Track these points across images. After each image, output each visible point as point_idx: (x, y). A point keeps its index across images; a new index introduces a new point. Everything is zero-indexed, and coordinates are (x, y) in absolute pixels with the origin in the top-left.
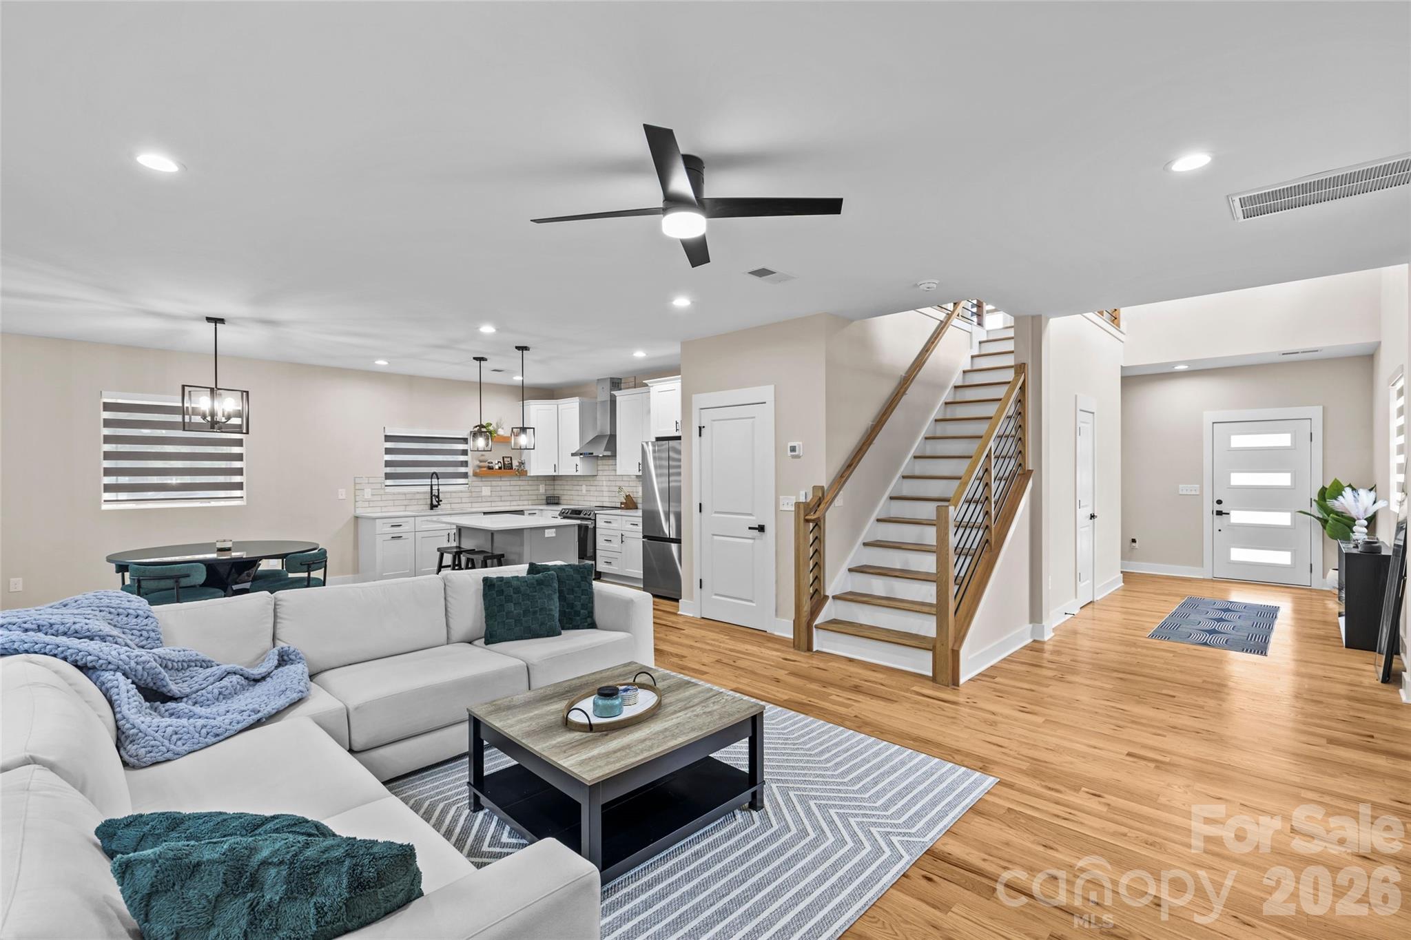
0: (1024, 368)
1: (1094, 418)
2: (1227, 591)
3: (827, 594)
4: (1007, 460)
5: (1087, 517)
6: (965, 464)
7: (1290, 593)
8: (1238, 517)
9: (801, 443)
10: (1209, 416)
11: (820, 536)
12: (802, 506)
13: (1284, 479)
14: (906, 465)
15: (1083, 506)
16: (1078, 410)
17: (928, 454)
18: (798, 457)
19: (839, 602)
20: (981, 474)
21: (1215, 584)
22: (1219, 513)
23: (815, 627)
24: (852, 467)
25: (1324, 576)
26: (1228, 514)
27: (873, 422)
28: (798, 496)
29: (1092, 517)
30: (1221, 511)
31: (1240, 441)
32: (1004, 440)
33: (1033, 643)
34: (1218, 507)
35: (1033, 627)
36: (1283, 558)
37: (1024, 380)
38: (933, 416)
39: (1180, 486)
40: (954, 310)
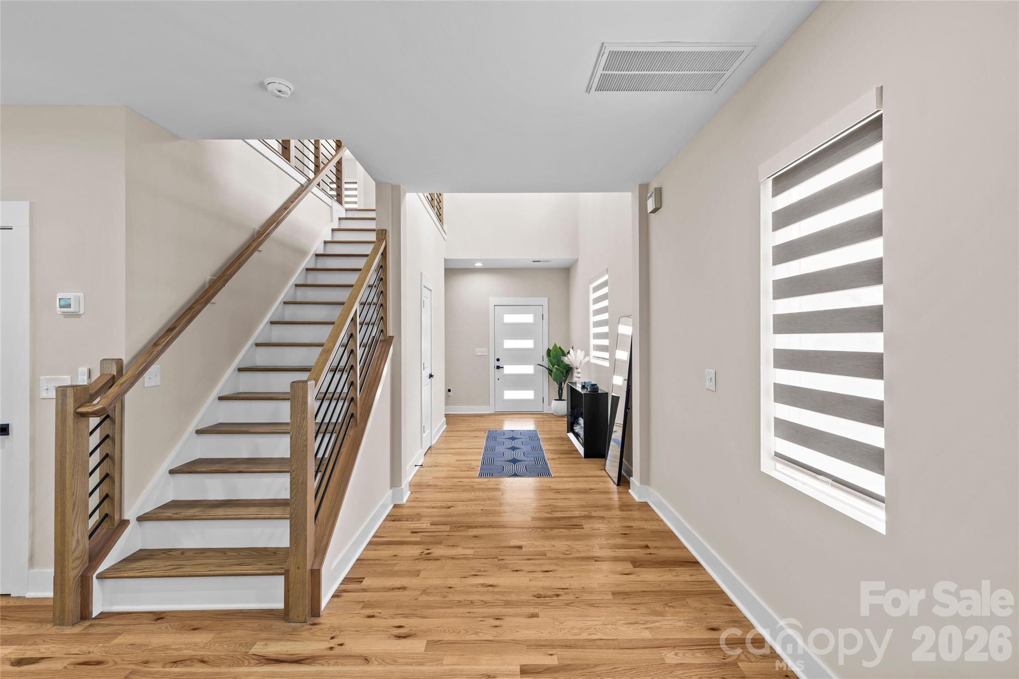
0: (386, 234)
1: (431, 294)
2: (502, 422)
3: (126, 517)
4: (370, 327)
5: (427, 376)
6: (328, 330)
7: (533, 418)
8: (509, 369)
9: (81, 295)
10: (493, 301)
11: (114, 433)
12: (70, 393)
13: (528, 344)
14: (261, 331)
15: (426, 368)
16: (423, 286)
17: (287, 319)
18: (76, 315)
19: (148, 525)
20: (345, 341)
21: (497, 416)
22: (498, 367)
23: (97, 578)
24: (175, 331)
25: (550, 404)
26: (503, 368)
27: (213, 276)
28: (75, 375)
29: (431, 376)
30: (499, 366)
31: (509, 318)
32: (366, 307)
33: (395, 509)
34: (498, 364)
35: (393, 492)
36: (529, 395)
37: (386, 247)
38: (293, 280)
39: (477, 349)
40: (314, 179)
